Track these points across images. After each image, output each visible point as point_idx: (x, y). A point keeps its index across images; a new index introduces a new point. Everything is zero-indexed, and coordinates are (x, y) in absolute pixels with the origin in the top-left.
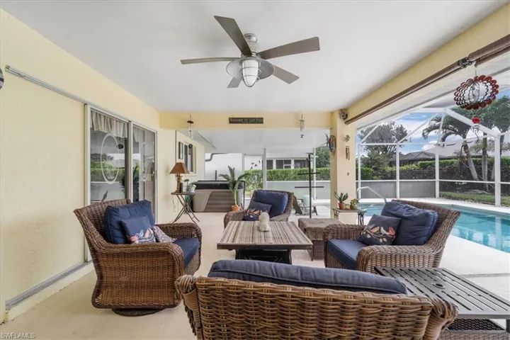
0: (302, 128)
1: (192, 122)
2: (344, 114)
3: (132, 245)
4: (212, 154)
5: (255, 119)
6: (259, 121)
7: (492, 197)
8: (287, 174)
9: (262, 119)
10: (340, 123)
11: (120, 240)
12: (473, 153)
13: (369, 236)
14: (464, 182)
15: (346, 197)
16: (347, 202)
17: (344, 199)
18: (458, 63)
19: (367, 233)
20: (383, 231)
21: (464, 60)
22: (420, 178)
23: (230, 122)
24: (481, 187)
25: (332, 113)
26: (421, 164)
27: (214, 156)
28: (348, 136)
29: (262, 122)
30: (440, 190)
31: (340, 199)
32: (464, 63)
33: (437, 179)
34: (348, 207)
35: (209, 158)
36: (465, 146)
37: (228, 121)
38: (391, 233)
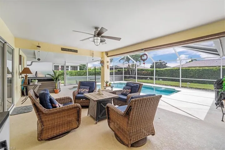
0: (93, 56)
1: (40, 47)
2: (107, 53)
3: (57, 108)
4: (32, 62)
5: (74, 50)
6: (76, 51)
7: (135, 80)
8: (72, 73)
9: (77, 51)
10: (105, 56)
11: (51, 107)
12: (130, 67)
13: (124, 93)
14: (128, 76)
15: (108, 82)
16: (108, 84)
17: (108, 83)
18: (141, 49)
19: (123, 92)
20: (128, 90)
21: (142, 49)
22: (118, 75)
23: (62, 50)
24: (132, 77)
25: (103, 52)
26: (118, 70)
27: (33, 63)
28: (108, 61)
29: (77, 52)
30: (124, 78)
31: (106, 83)
32: (142, 50)
33: (123, 75)
34: (109, 85)
35: (30, 64)
36: (129, 65)
37: (61, 49)
38: (130, 91)
